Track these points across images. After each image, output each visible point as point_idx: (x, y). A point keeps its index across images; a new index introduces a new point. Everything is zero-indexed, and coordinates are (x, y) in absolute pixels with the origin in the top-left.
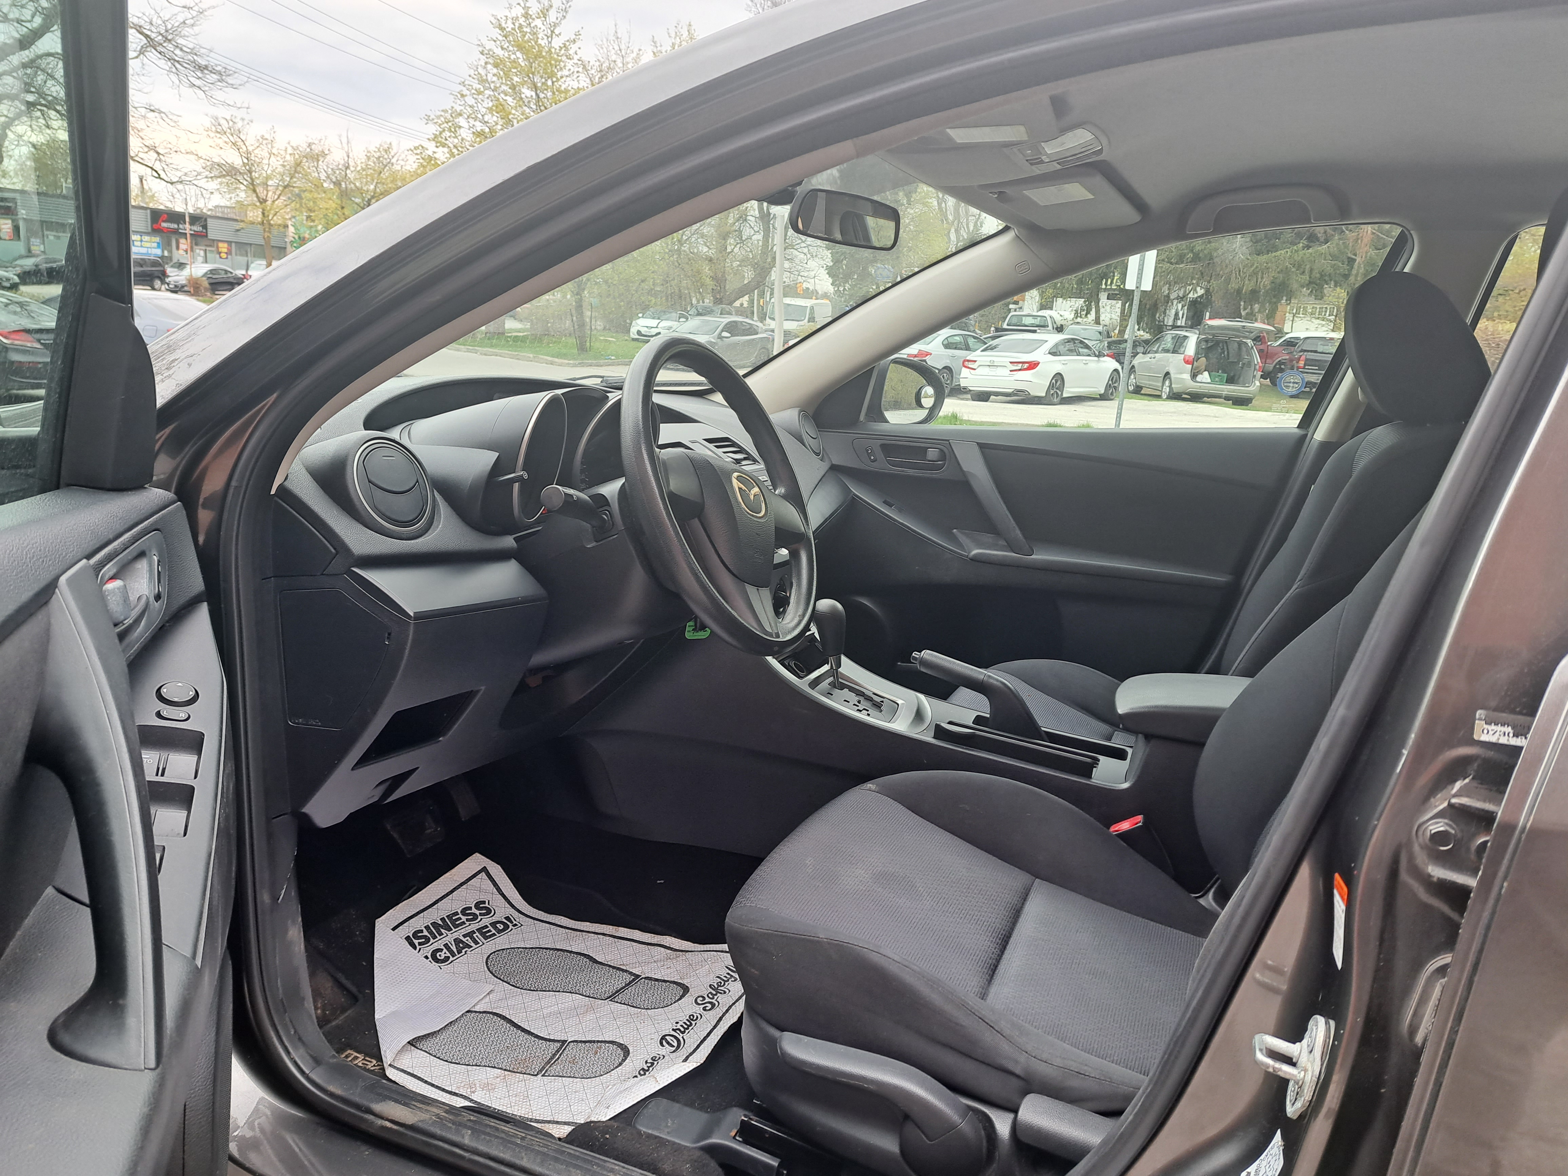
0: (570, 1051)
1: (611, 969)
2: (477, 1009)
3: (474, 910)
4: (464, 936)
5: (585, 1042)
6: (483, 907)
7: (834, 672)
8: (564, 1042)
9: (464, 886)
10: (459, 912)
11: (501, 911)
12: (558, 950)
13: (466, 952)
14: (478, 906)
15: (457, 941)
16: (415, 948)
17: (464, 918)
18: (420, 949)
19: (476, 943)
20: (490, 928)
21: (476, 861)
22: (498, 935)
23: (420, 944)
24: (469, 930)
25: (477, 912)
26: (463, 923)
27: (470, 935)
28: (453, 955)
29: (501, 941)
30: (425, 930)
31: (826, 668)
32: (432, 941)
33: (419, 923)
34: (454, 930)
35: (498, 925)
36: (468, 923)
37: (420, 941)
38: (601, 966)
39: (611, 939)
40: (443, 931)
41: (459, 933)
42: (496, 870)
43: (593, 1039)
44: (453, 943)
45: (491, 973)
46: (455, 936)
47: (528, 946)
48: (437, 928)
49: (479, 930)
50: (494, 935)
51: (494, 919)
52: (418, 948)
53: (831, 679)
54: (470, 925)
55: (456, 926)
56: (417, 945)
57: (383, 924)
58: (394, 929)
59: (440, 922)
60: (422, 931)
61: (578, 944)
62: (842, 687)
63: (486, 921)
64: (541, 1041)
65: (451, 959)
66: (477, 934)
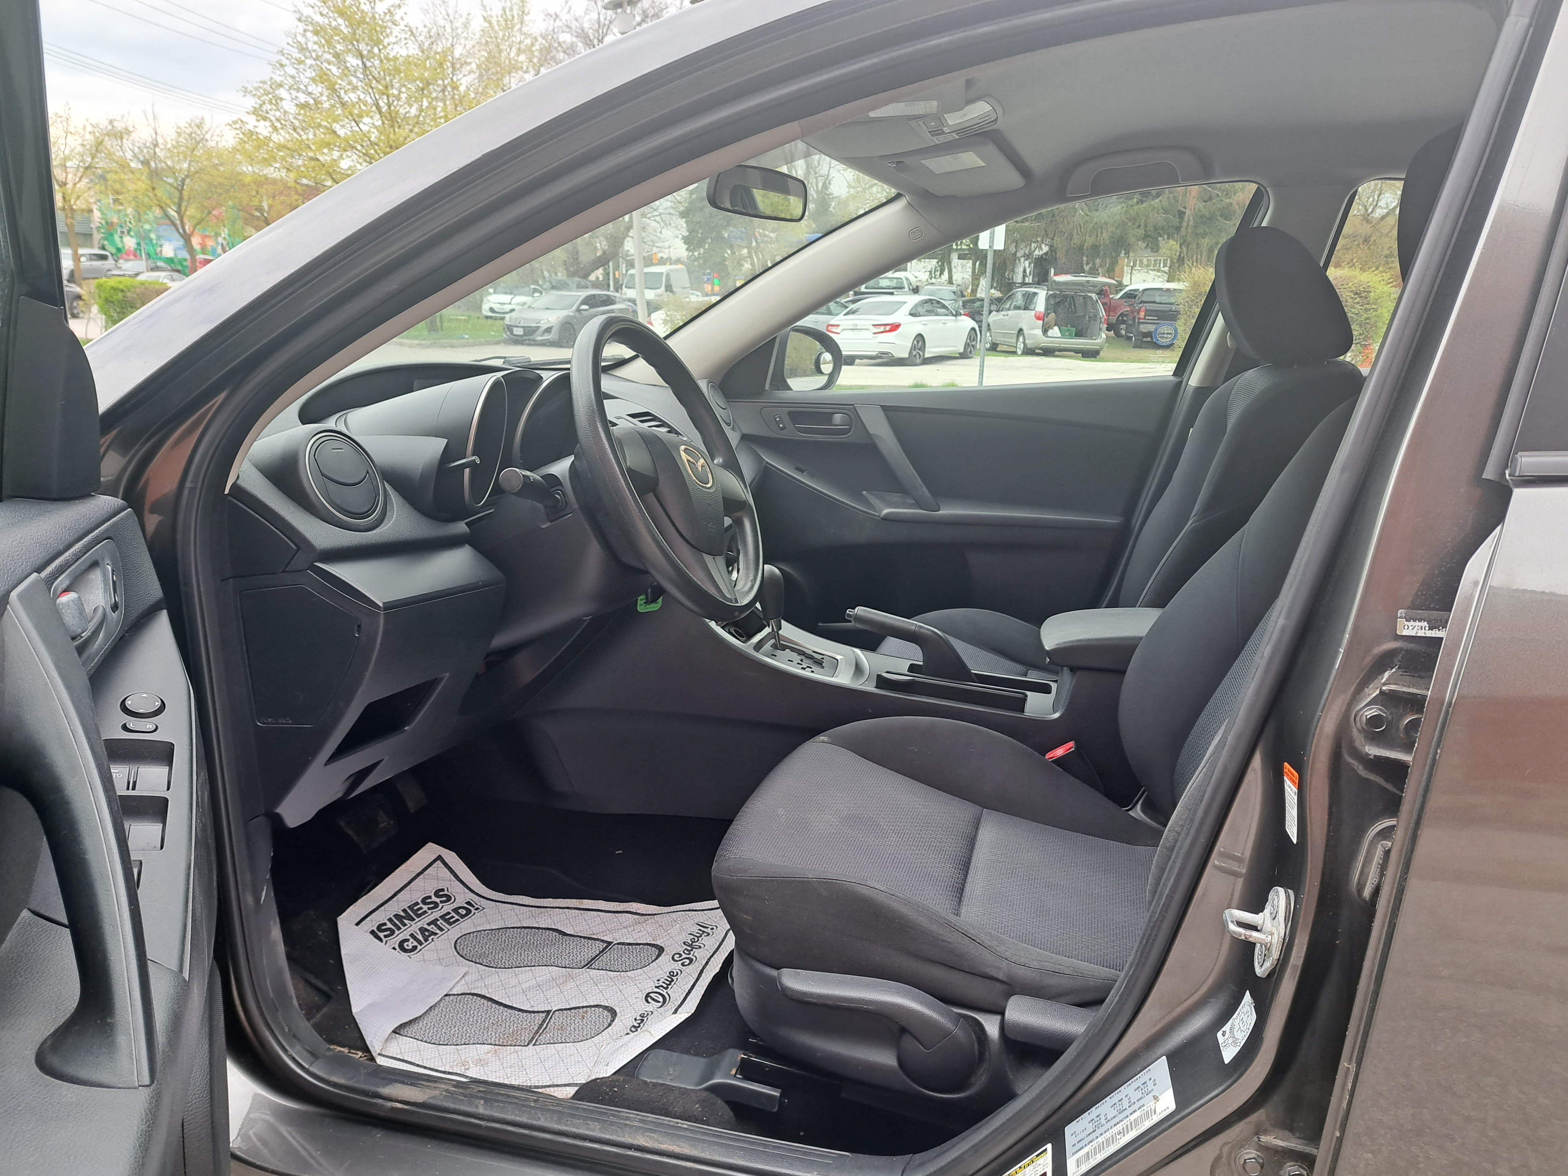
0: (555, 1020)
1: (582, 939)
2: (455, 992)
3: (434, 899)
4: (429, 924)
5: (570, 1009)
6: (443, 895)
7: (774, 635)
8: (548, 1012)
9: (421, 876)
10: (419, 901)
11: (461, 897)
12: (526, 928)
13: (433, 939)
14: (437, 894)
15: (422, 930)
16: (381, 940)
17: (425, 908)
18: (386, 942)
19: (441, 929)
20: (453, 914)
21: (430, 851)
22: (462, 920)
23: (386, 936)
24: (431, 918)
25: (438, 900)
26: (425, 912)
27: (434, 922)
28: (420, 943)
29: (466, 926)
30: (388, 923)
31: (767, 630)
32: (397, 932)
33: (381, 917)
34: (417, 920)
35: (460, 911)
36: (430, 912)
37: (386, 933)
38: (571, 938)
39: (577, 911)
40: (406, 921)
41: (423, 922)
42: (451, 857)
43: (578, 1005)
44: (418, 932)
45: (462, 956)
46: (420, 925)
47: (494, 928)
48: (401, 919)
49: (442, 917)
50: (458, 920)
51: (455, 905)
52: (384, 940)
53: (773, 641)
54: (432, 913)
55: (419, 916)
56: (382, 937)
57: (346, 921)
58: (357, 924)
59: (402, 914)
60: (385, 924)
61: (545, 920)
62: (784, 648)
63: (448, 908)
64: (525, 1014)
65: (419, 947)
66: (441, 921)
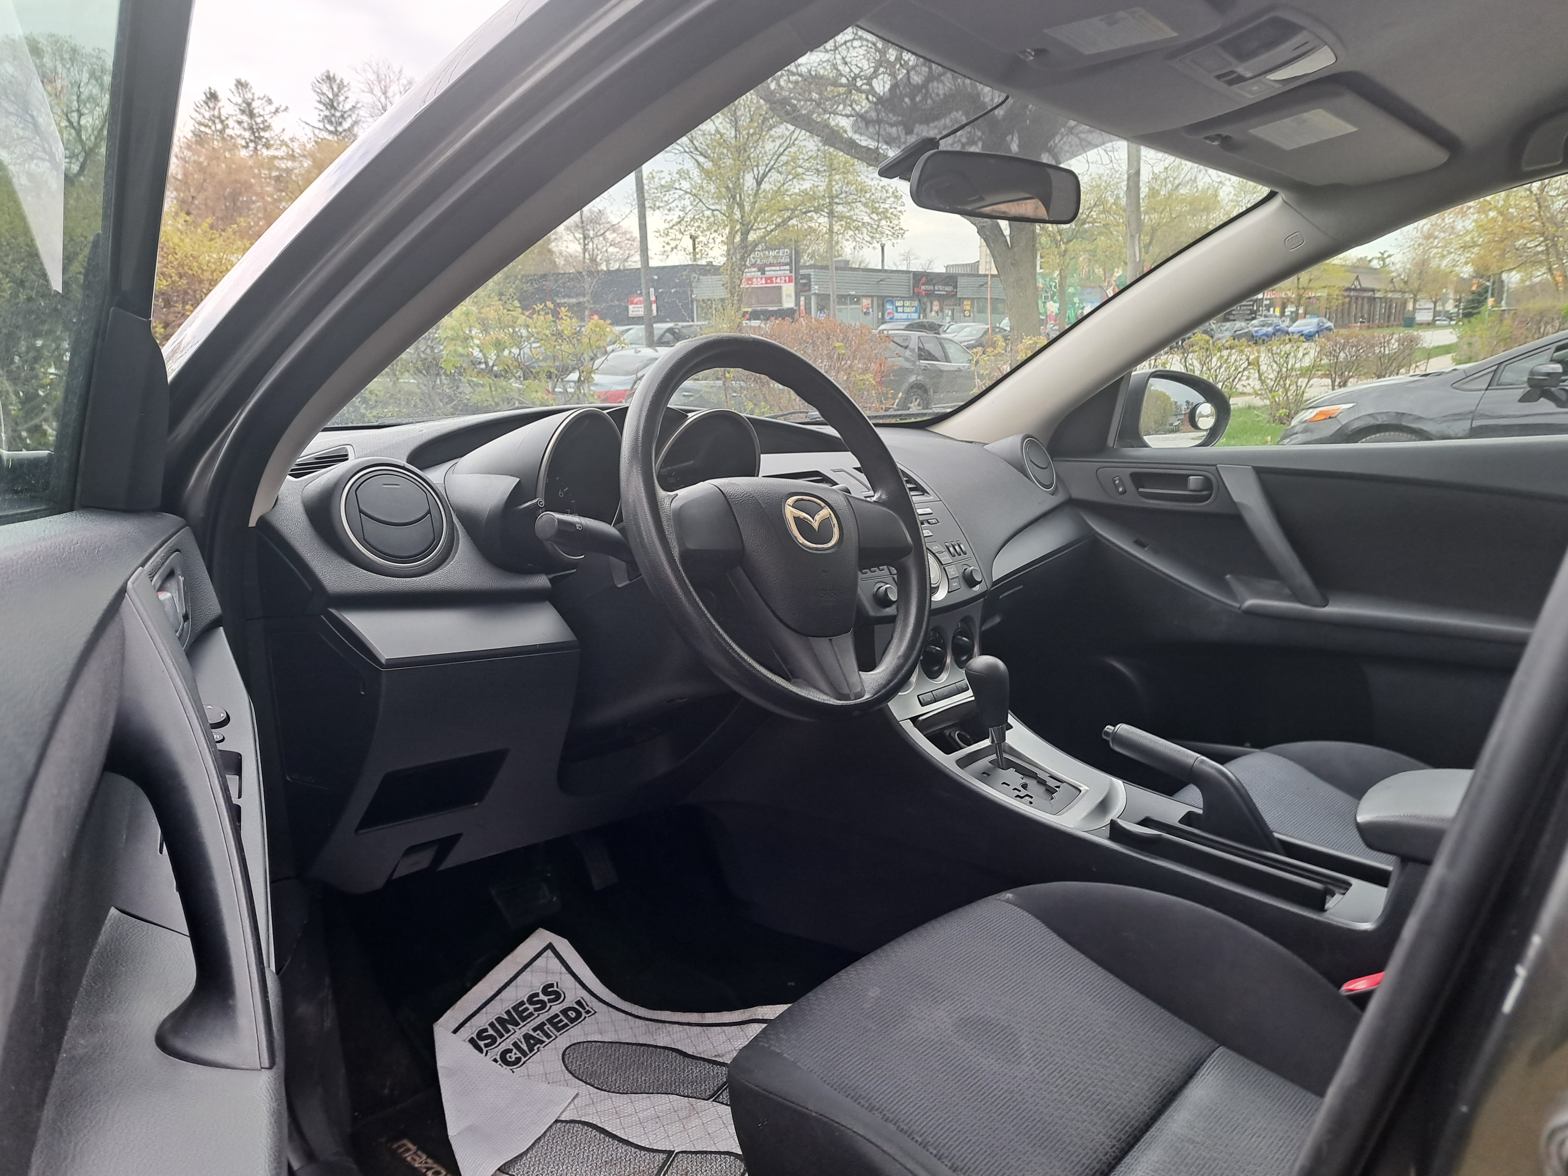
0: (679, 1162)
1: (707, 1064)
2: (562, 1118)
3: (542, 997)
4: (535, 1030)
5: (696, 1153)
6: (552, 992)
8: (670, 1153)
9: (529, 969)
10: (525, 1000)
11: (572, 994)
12: (644, 1041)
13: (538, 1048)
14: (545, 990)
15: (527, 1037)
16: (481, 1051)
17: (531, 1008)
18: (487, 1052)
19: (548, 1036)
20: (562, 1017)
21: (541, 938)
22: (571, 1025)
23: (486, 1045)
24: (538, 1021)
25: (546, 998)
26: (531, 1014)
27: (540, 1027)
28: (525, 1054)
29: (576, 1034)
30: (490, 1029)
32: (499, 1041)
33: (482, 1021)
34: (522, 1024)
35: (570, 1013)
36: (536, 1014)
37: (486, 1042)
38: (694, 1061)
39: (699, 1028)
40: (510, 1027)
41: (527, 1028)
42: (563, 946)
43: (705, 1149)
44: (523, 1040)
45: (570, 1072)
46: (524, 1030)
47: (607, 1037)
48: (504, 1023)
49: (550, 1020)
50: (566, 1025)
51: (565, 1005)
52: (485, 1050)
54: (539, 1015)
55: (524, 1019)
56: (483, 1046)
57: (443, 1029)
58: (455, 1032)
59: (506, 1017)
60: (486, 1030)
61: (665, 1038)
63: (556, 1008)
64: (643, 1153)
65: (523, 1060)
66: (548, 1026)
